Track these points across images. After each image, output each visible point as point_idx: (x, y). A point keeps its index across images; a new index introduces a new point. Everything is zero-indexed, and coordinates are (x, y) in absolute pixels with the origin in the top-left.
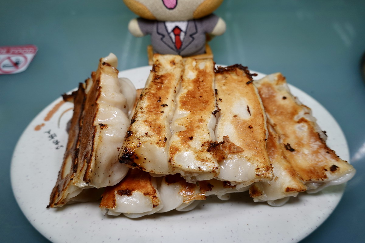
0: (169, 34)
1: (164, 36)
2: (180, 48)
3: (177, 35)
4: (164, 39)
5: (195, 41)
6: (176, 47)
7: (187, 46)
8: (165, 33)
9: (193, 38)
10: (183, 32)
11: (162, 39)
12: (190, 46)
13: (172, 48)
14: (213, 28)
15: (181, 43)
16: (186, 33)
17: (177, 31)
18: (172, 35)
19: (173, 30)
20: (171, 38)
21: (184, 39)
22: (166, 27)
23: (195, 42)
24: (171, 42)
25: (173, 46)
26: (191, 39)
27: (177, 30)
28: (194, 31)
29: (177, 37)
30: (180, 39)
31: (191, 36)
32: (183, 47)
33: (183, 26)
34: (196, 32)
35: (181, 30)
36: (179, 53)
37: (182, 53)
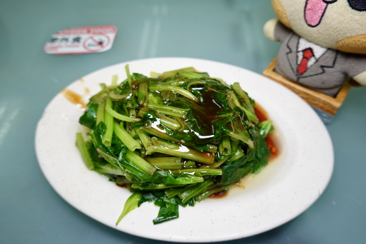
0: (297, 52)
1: (291, 52)
2: (302, 74)
3: (306, 58)
4: (290, 55)
5: (324, 74)
6: (298, 71)
7: (310, 76)
8: (294, 49)
9: (324, 72)
10: (315, 58)
11: (287, 53)
13: (292, 69)
15: (306, 69)
16: (317, 61)
17: (308, 54)
18: (301, 55)
19: (304, 51)
20: (297, 57)
21: (312, 66)
22: (298, 43)
23: (324, 77)
24: (295, 62)
25: (295, 67)
26: (320, 71)
27: (309, 52)
28: (330, 64)
29: (305, 60)
30: (306, 64)
31: (322, 67)
32: (305, 74)
33: (319, 51)
34: (332, 67)
35: (313, 55)
36: (299, 78)
37: (302, 80)
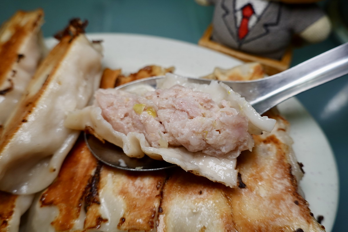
0: (235, 11)
1: (227, 12)
2: (244, 38)
3: (246, 18)
4: (228, 18)
5: (268, 35)
6: (238, 35)
7: (253, 39)
8: (230, 8)
9: (268, 32)
10: (257, 16)
11: (224, 16)
12: (258, 40)
14: (306, 26)
15: (247, 31)
16: (259, 19)
17: (248, 12)
18: (239, 16)
19: (243, 9)
20: (235, 18)
21: (253, 27)
23: (269, 38)
25: (234, 30)
26: (264, 31)
27: (248, 9)
28: (274, 20)
29: (245, 21)
30: (247, 25)
31: (266, 26)
32: (248, 38)
33: (259, 7)
34: (276, 24)
35: (253, 12)
36: (240, 44)
37: (245, 46)
